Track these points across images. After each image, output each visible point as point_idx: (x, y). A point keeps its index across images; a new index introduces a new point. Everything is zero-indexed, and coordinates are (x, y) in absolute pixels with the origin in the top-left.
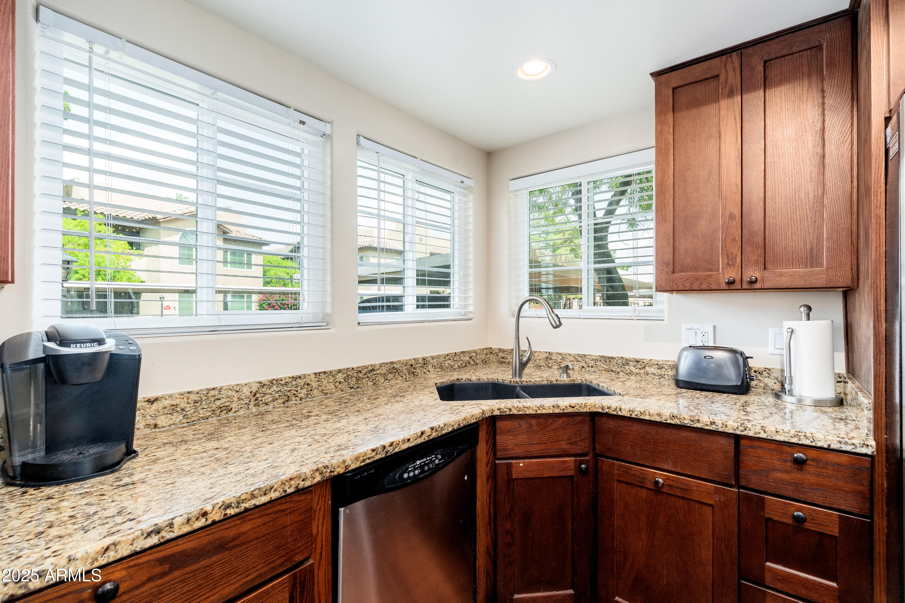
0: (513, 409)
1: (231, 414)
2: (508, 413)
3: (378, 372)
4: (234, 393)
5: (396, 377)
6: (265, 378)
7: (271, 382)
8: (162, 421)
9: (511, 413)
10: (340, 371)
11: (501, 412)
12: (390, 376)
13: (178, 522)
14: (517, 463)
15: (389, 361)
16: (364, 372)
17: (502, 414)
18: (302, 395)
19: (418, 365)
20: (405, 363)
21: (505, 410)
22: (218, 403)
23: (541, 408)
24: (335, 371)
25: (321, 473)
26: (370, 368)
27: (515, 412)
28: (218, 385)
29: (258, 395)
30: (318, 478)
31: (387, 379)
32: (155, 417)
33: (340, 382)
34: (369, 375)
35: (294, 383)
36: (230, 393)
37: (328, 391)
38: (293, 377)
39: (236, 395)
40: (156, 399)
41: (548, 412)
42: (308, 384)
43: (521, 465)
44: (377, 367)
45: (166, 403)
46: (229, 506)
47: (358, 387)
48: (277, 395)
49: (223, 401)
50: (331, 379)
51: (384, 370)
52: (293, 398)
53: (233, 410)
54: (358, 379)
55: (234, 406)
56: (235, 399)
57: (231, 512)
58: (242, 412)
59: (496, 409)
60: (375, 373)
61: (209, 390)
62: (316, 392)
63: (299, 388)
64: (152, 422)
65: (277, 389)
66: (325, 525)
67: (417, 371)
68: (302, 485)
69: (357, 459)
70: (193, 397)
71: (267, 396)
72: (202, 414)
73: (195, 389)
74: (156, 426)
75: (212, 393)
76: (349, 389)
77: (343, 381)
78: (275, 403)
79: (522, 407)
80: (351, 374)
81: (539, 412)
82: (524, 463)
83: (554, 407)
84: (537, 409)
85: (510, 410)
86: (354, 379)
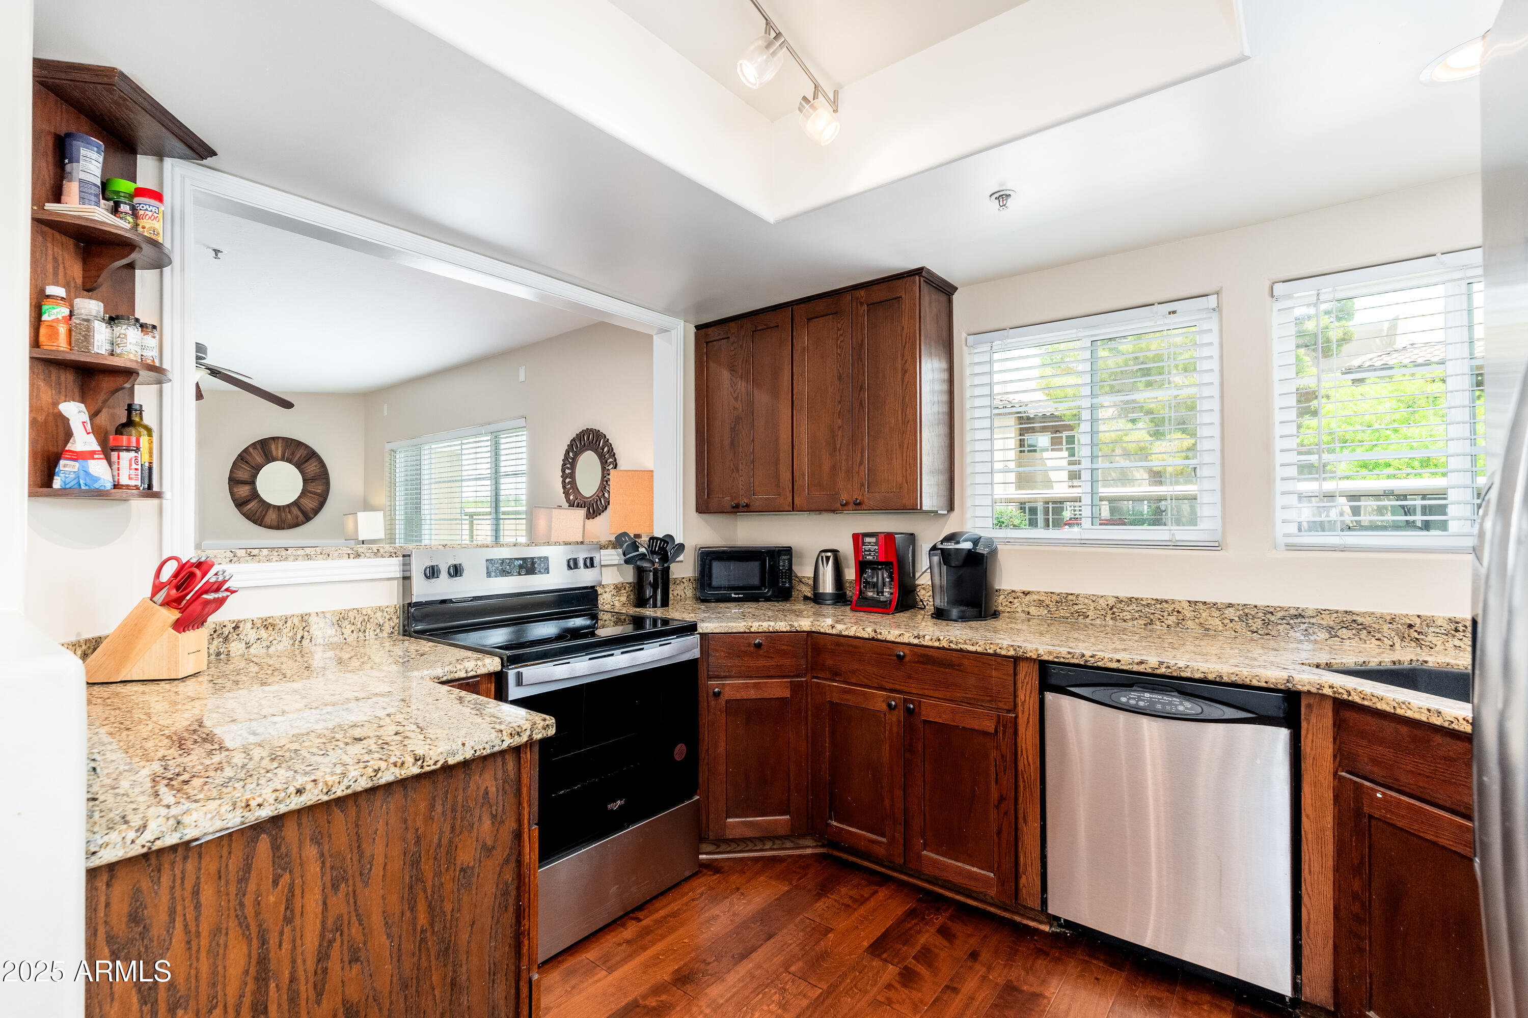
0: (1352, 693)
1: (1088, 621)
2: (1345, 696)
3: (1313, 620)
4: (1090, 602)
5: (1362, 636)
6: (1124, 594)
7: (1130, 599)
8: (1033, 611)
9: (1350, 698)
10: (1230, 605)
11: (1334, 692)
12: (1344, 633)
13: (927, 637)
14: (1372, 789)
15: (1342, 608)
16: (1280, 614)
17: (1337, 695)
18: (1170, 623)
19: (1432, 629)
20: (1388, 618)
21: (1341, 690)
22: (1076, 607)
23: (1403, 706)
24: (1222, 604)
25: (1015, 650)
26: (1293, 612)
27: (1356, 699)
28: (1076, 592)
29: (1115, 610)
30: (1012, 653)
31: (1336, 636)
32: (1028, 606)
33: (1231, 621)
34: (1292, 622)
35: (1158, 606)
36: (1086, 601)
37: (1210, 627)
38: (1157, 600)
39: (1092, 604)
40: (1029, 593)
41: (1417, 716)
42: (1178, 612)
43: (1379, 795)
44: (1310, 613)
45: (1036, 597)
46: (951, 642)
47: (1267, 634)
48: (1137, 615)
49: (1080, 607)
50: (1217, 614)
51: (1327, 621)
52: (1158, 623)
53: (1090, 618)
54: (1266, 623)
55: (1090, 613)
56: (1092, 608)
57: (953, 646)
58: (1098, 622)
59: (1326, 686)
60: (1304, 621)
61: (1068, 594)
62: (1190, 623)
63: (1166, 614)
64: (1026, 610)
65: (1137, 609)
66: (1032, 699)
67: (1429, 638)
68: (998, 651)
69: (1050, 653)
70: (1055, 597)
71: (1125, 613)
72: (1062, 613)
73: (1057, 591)
74: (1029, 613)
75: (1070, 597)
76: (1249, 633)
77: (1237, 619)
78: (1135, 622)
79: (1369, 694)
80: (1253, 613)
81: (1399, 712)
82: (1383, 794)
83: (1429, 710)
84: (1396, 705)
85: (1349, 694)
86: (1259, 622)
